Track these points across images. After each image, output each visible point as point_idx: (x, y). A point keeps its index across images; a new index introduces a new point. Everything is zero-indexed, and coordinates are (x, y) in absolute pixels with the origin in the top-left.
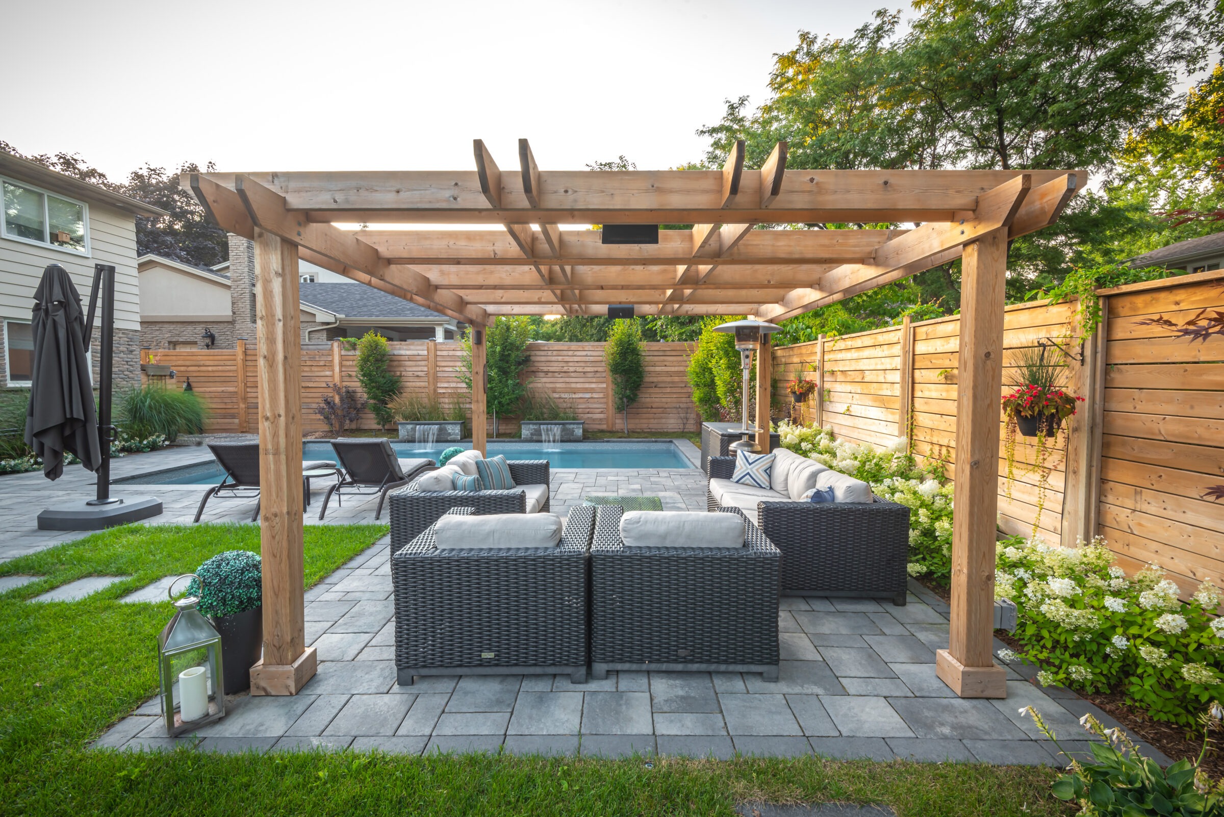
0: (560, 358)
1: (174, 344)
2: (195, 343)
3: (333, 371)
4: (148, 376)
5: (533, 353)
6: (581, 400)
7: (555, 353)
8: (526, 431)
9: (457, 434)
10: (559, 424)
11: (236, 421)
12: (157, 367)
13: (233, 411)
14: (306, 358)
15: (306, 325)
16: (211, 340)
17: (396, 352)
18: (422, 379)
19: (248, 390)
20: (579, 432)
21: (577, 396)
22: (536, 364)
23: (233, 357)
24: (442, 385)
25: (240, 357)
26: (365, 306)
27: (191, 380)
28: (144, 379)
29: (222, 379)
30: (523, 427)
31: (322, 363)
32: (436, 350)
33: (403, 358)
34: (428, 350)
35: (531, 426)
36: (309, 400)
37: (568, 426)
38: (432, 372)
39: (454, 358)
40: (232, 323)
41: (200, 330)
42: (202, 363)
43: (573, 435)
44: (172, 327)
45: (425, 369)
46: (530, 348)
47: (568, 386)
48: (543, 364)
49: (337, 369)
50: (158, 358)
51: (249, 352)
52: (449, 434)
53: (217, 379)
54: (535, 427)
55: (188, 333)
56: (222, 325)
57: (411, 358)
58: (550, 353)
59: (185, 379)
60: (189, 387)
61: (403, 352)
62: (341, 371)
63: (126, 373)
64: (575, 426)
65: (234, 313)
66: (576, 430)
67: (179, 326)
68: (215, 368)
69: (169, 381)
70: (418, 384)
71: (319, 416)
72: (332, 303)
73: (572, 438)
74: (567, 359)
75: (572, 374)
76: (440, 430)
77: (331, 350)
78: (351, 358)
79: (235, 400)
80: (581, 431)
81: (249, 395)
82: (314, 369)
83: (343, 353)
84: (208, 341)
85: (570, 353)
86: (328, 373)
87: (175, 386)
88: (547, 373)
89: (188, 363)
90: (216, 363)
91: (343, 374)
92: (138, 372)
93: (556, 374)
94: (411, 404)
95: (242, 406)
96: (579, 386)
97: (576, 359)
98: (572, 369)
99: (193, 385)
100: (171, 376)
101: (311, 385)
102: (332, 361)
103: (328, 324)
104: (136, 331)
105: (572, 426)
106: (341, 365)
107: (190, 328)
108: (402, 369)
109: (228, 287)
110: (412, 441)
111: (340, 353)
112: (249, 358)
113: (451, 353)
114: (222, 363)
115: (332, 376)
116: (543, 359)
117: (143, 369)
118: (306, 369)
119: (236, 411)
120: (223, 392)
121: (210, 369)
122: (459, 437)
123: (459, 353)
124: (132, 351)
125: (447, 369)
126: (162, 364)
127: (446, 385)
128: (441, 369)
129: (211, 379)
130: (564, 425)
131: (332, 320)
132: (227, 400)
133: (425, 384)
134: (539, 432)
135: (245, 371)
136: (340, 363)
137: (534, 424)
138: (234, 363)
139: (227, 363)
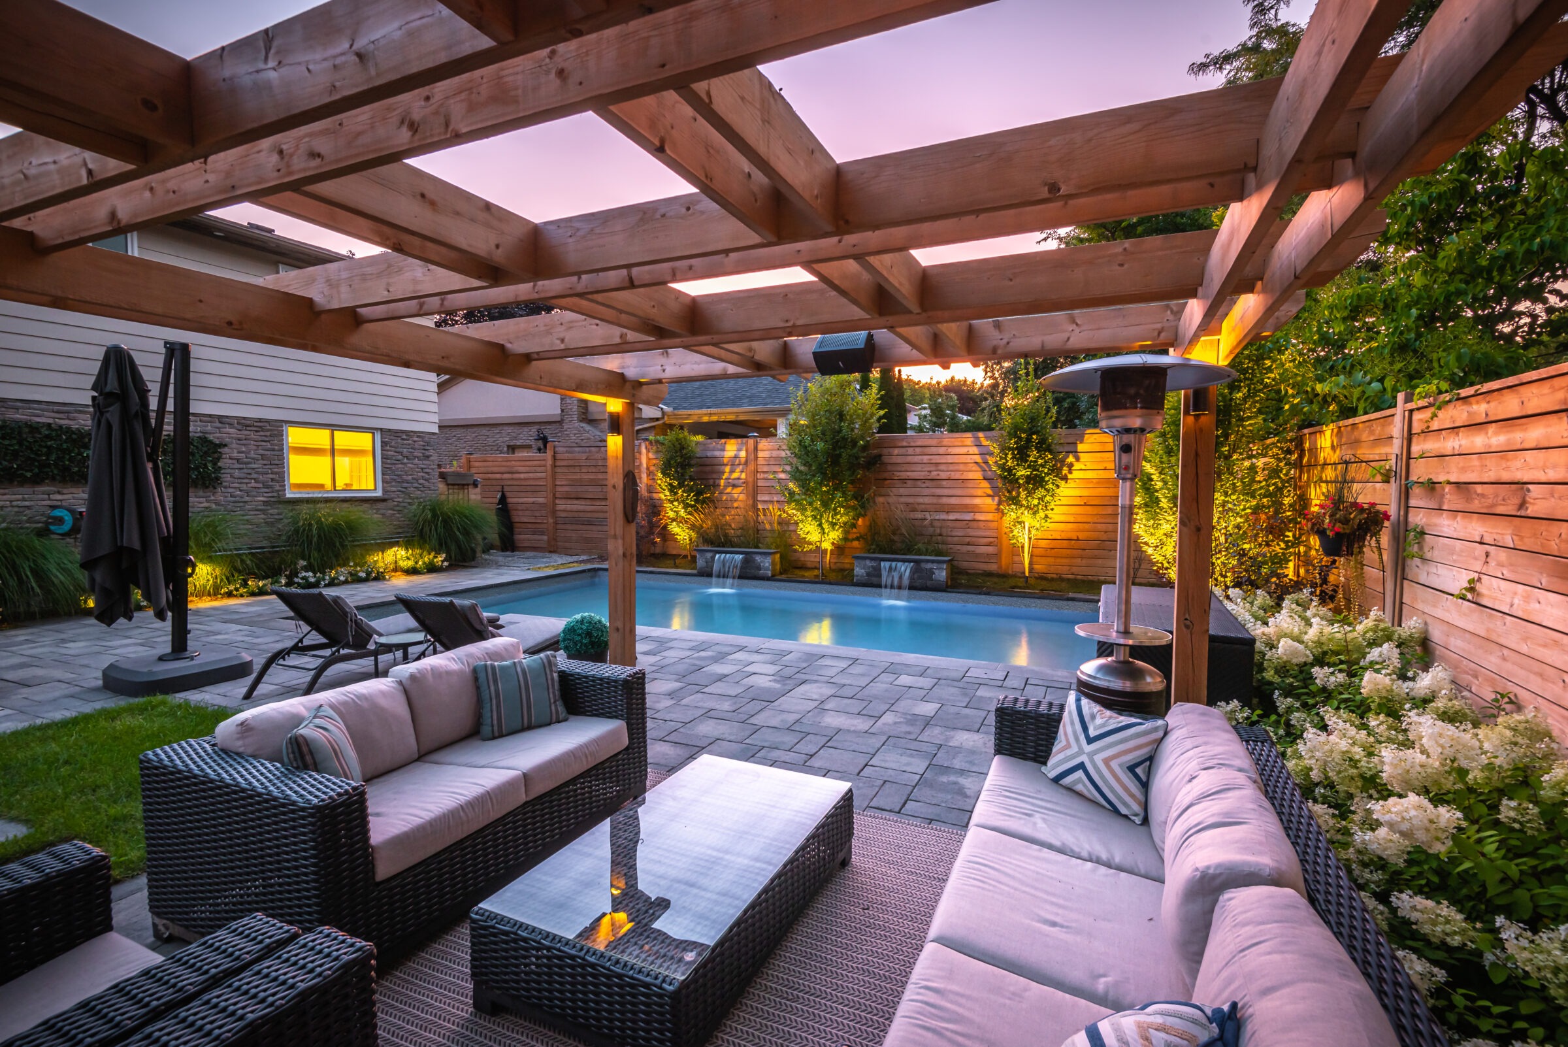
0: (925, 458)
1: (512, 449)
2: (529, 447)
3: (640, 478)
4: (449, 485)
5: (885, 451)
6: (958, 524)
7: (918, 450)
8: (860, 570)
9: (767, 569)
10: (909, 561)
11: (545, 538)
12: (459, 475)
13: (543, 526)
16: (544, 445)
17: (709, 454)
18: (739, 490)
19: (557, 502)
20: (942, 575)
21: (952, 516)
22: (889, 467)
23: (543, 463)
24: (764, 498)
25: (550, 462)
26: (700, 395)
27: (506, 489)
28: (442, 486)
29: (533, 488)
30: (855, 562)
32: (757, 450)
33: (716, 461)
34: (747, 450)
35: (868, 563)
37: (923, 565)
38: (751, 480)
39: (779, 461)
41: (534, 431)
42: (515, 469)
44: (510, 429)
45: (743, 476)
46: (880, 444)
47: (935, 500)
49: (644, 477)
51: (558, 456)
52: (759, 568)
53: (528, 488)
54: (874, 564)
55: (524, 436)
56: (553, 426)
58: (910, 451)
59: (499, 488)
61: (717, 453)
62: (648, 480)
63: (421, 481)
64: (935, 566)
65: (562, 412)
66: (936, 572)
67: (517, 427)
68: (526, 476)
69: (472, 490)
73: (929, 583)
75: (944, 483)
77: (640, 452)
79: (544, 513)
80: (945, 573)
81: (558, 508)
83: (651, 455)
84: (541, 444)
85: (942, 450)
87: (479, 497)
88: (904, 480)
89: (502, 470)
90: (528, 469)
92: (437, 481)
93: (919, 483)
94: (717, 527)
95: (551, 520)
96: (953, 501)
97: (950, 459)
98: (943, 475)
99: (508, 494)
102: (639, 466)
104: (430, 433)
105: (929, 566)
106: (648, 473)
108: (715, 476)
110: (710, 573)
112: (558, 463)
114: (533, 469)
116: (900, 460)
117: (443, 476)
119: (545, 526)
120: (533, 503)
121: (522, 476)
122: (769, 573)
124: (428, 457)
125: (769, 476)
127: (767, 498)
128: (762, 476)
129: (523, 488)
130: (916, 562)
131: (658, 414)
132: (537, 514)
133: (742, 497)
134: (877, 572)
135: (554, 479)
136: (648, 468)
137: (872, 559)
138: (544, 469)
139: (537, 469)
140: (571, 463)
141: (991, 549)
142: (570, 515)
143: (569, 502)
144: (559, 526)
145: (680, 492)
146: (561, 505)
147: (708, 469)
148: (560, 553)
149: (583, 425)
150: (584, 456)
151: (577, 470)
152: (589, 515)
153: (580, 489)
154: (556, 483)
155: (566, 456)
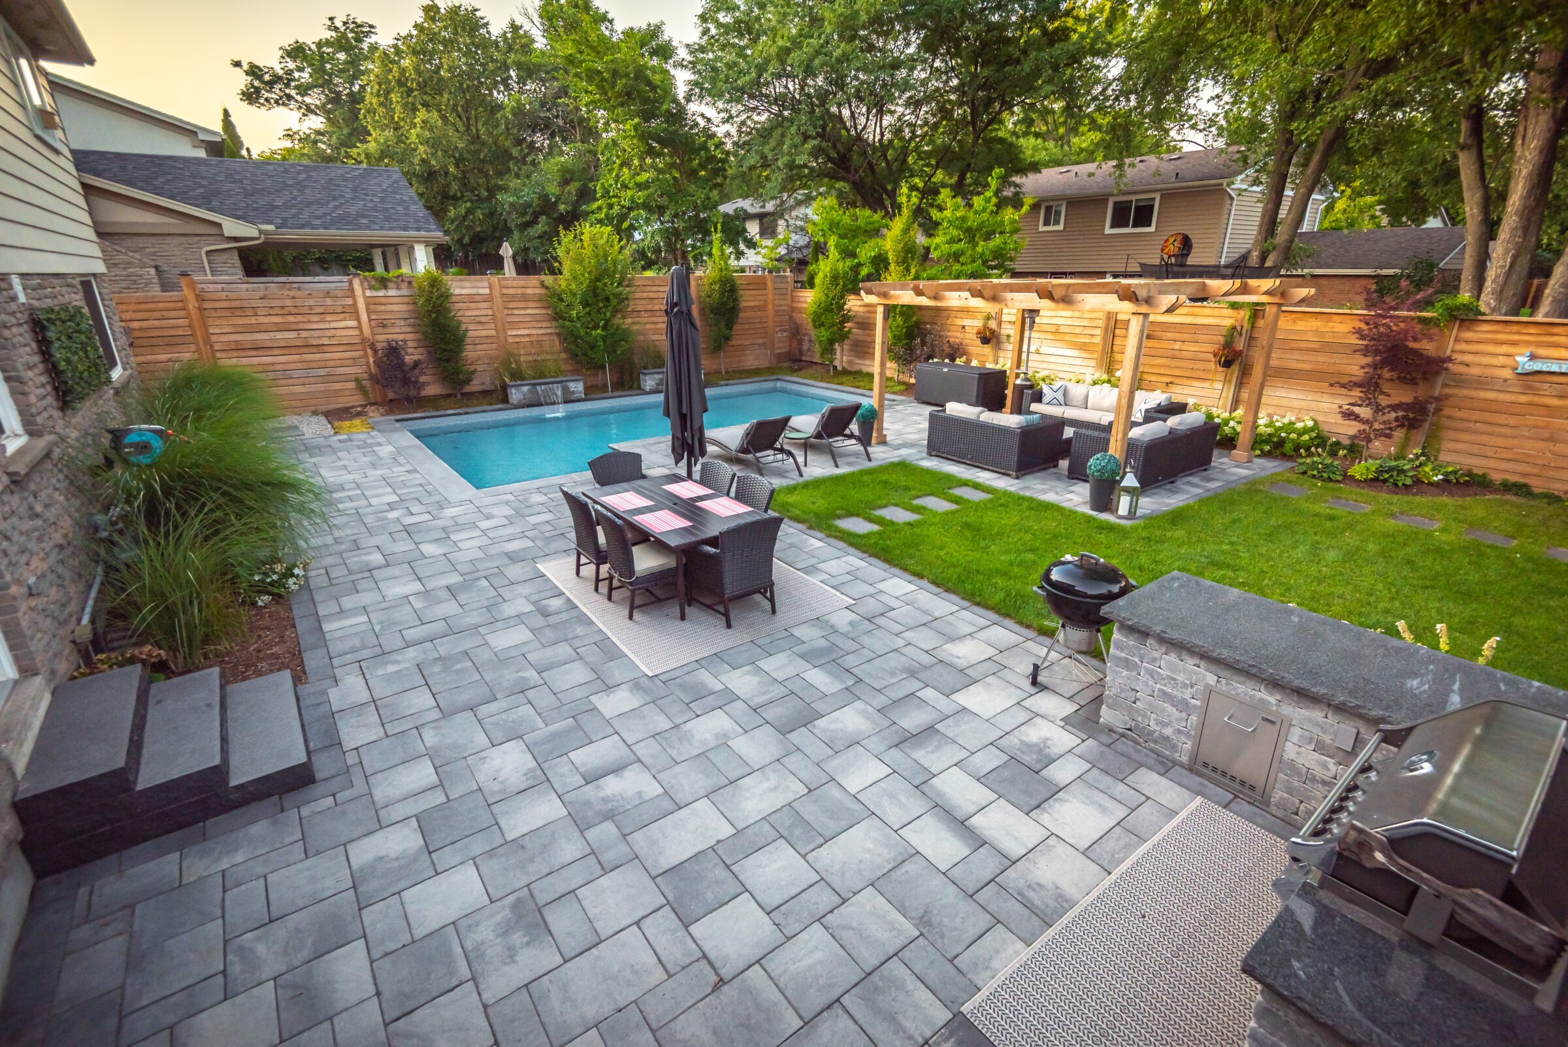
3: (358, 319)
7: (639, 289)
9: (581, 392)
14: (311, 302)
19: (218, 355)
23: (180, 304)
25: (192, 304)
30: (642, 377)
31: (339, 310)
33: (457, 299)
34: (490, 288)
36: (328, 364)
38: (499, 316)
39: (525, 298)
45: (490, 312)
49: (364, 317)
52: (573, 392)
53: (155, 341)
54: (660, 376)
57: (472, 299)
62: (370, 320)
70: (484, 333)
74: (652, 295)
77: (352, 290)
78: (383, 300)
82: (328, 317)
83: (368, 293)
86: (352, 323)
90: (145, 315)
91: (373, 323)
101: (325, 341)
102: (355, 305)
106: (369, 312)
111: (364, 293)
112: (208, 305)
113: (519, 291)
114: (156, 314)
115: (360, 327)
118: (315, 318)
123: (530, 291)
125: (516, 312)
127: (518, 332)
133: (492, 333)
135: (206, 326)
136: (367, 308)
138: (182, 313)
139: (166, 314)
140: (235, 304)
143: (242, 354)
146: (227, 359)
150: (258, 295)
151: (248, 312)
152: (282, 367)
153: (259, 336)
154: (211, 331)
155: (223, 295)
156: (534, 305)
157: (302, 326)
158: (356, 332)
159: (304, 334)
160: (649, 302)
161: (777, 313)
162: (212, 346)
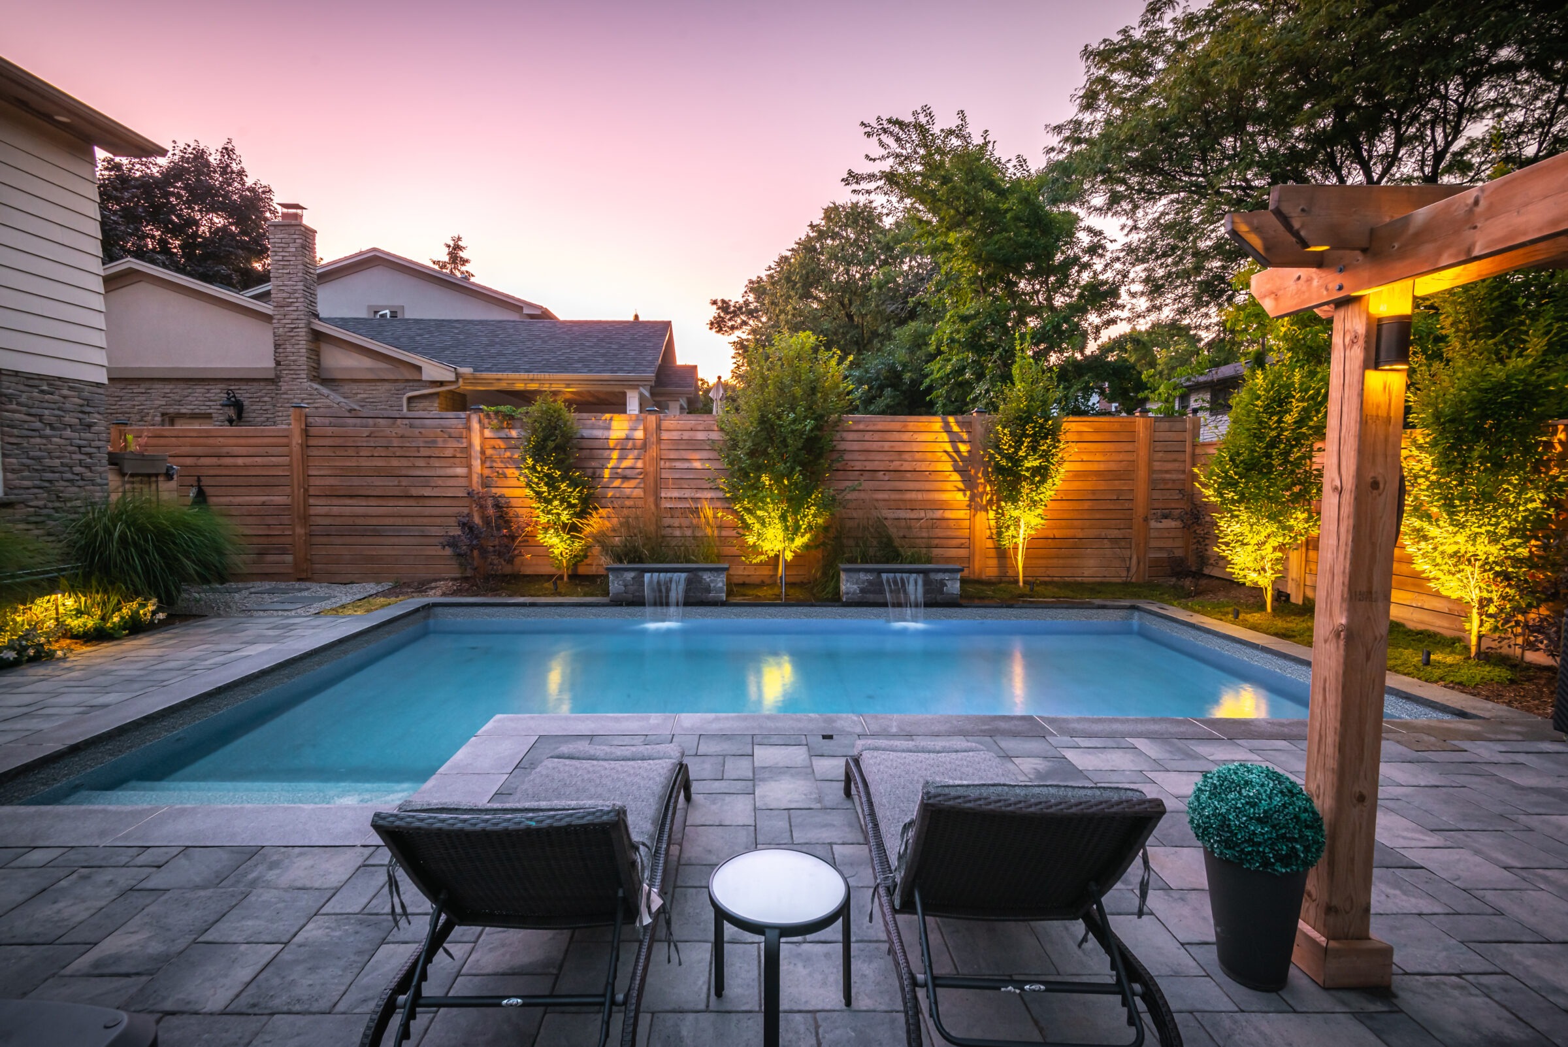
0: (887, 446)
1: (171, 419)
2: (208, 416)
3: (469, 466)
4: (123, 475)
5: (837, 436)
7: (877, 436)
8: (848, 585)
9: (720, 590)
11: (289, 558)
12: (141, 457)
13: (283, 540)
15: (402, 385)
16: (237, 412)
17: (586, 433)
18: (633, 483)
19: (312, 501)
20: (954, 587)
22: (847, 457)
23: (285, 440)
24: (669, 495)
25: (297, 439)
26: (500, 354)
27: (205, 481)
28: (113, 480)
29: (263, 480)
30: (843, 576)
31: (449, 453)
32: (659, 428)
33: (597, 444)
35: (862, 576)
36: (425, 521)
37: (933, 576)
38: (650, 470)
39: (694, 445)
40: (274, 381)
41: (217, 393)
42: (225, 450)
43: (942, 592)
44: (168, 388)
45: (640, 464)
48: (856, 456)
49: (477, 463)
50: (142, 441)
51: (313, 431)
52: (708, 590)
53: (254, 481)
54: (870, 577)
55: (196, 399)
56: (255, 387)
57: (613, 444)
58: (868, 436)
60: (201, 497)
61: (598, 433)
62: (483, 468)
63: (78, 469)
64: (946, 576)
65: (278, 363)
66: (949, 583)
67: (180, 385)
68: (248, 461)
69: (164, 485)
70: (627, 492)
71: (448, 551)
72: (444, 349)
73: (939, 598)
74: (899, 446)
75: (908, 475)
76: (689, 582)
77: (469, 428)
78: (501, 443)
79: (286, 520)
80: (958, 585)
81: (313, 511)
82: (434, 462)
83: (487, 433)
84: (232, 412)
85: (906, 436)
86: (461, 471)
87: (175, 495)
89: (199, 450)
90: (252, 451)
91: (487, 472)
92: (104, 467)
93: (880, 475)
95: (300, 531)
96: (919, 497)
97: (915, 447)
98: (907, 466)
99: (208, 491)
100: (169, 476)
101: (427, 492)
102: (468, 448)
103: (442, 383)
104: (99, 385)
105: (940, 576)
106: (482, 458)
107: (200, 390)
109: (268, 318)
110: (637, 602)
111: (482, 433)
112: (312, 442)
113: (686, 435)
114: (262, 450)
115: (469, 476)
116: (856, 446)
117: (115, 460)
118: (421, 463)
119: (289, 540)
120: (263, 504)
121: (240, 461)
122: (723, 596)
123: (701, 436)
124: (90, 426)
125: (678, 465)
126: (150, 452)
127: (676, 494)
128: (668, 464)
129: (241, 481)
130: (925, 572)
131: (451, 377)
132: (270, 520)
133: (639, 493)
134: (878, 587)
135: (306, 467)
136: (483, 452)
137: (867, 571)
138: (285, 450)
139: (271, 450)
140: (339, 441)
141: (963, 552)
142: (338, 521)
143: (335, 501)
144: (315, 540)
145: (563, 486)
146: (319, 507)
147: (586, 453)
148: (319, 581)
149: (316, 386)
150: (365, 432)
151: (351, 452)
152: (374, 521)
153: (356, 481)
154: (311, 473)
155: (329, 431)
156: (704, 455)
157: (404, 472)
158: (463, 482)
159: (405, 481)
160: (894, 456)
161: (1153, 485)
162: (306, 490)
